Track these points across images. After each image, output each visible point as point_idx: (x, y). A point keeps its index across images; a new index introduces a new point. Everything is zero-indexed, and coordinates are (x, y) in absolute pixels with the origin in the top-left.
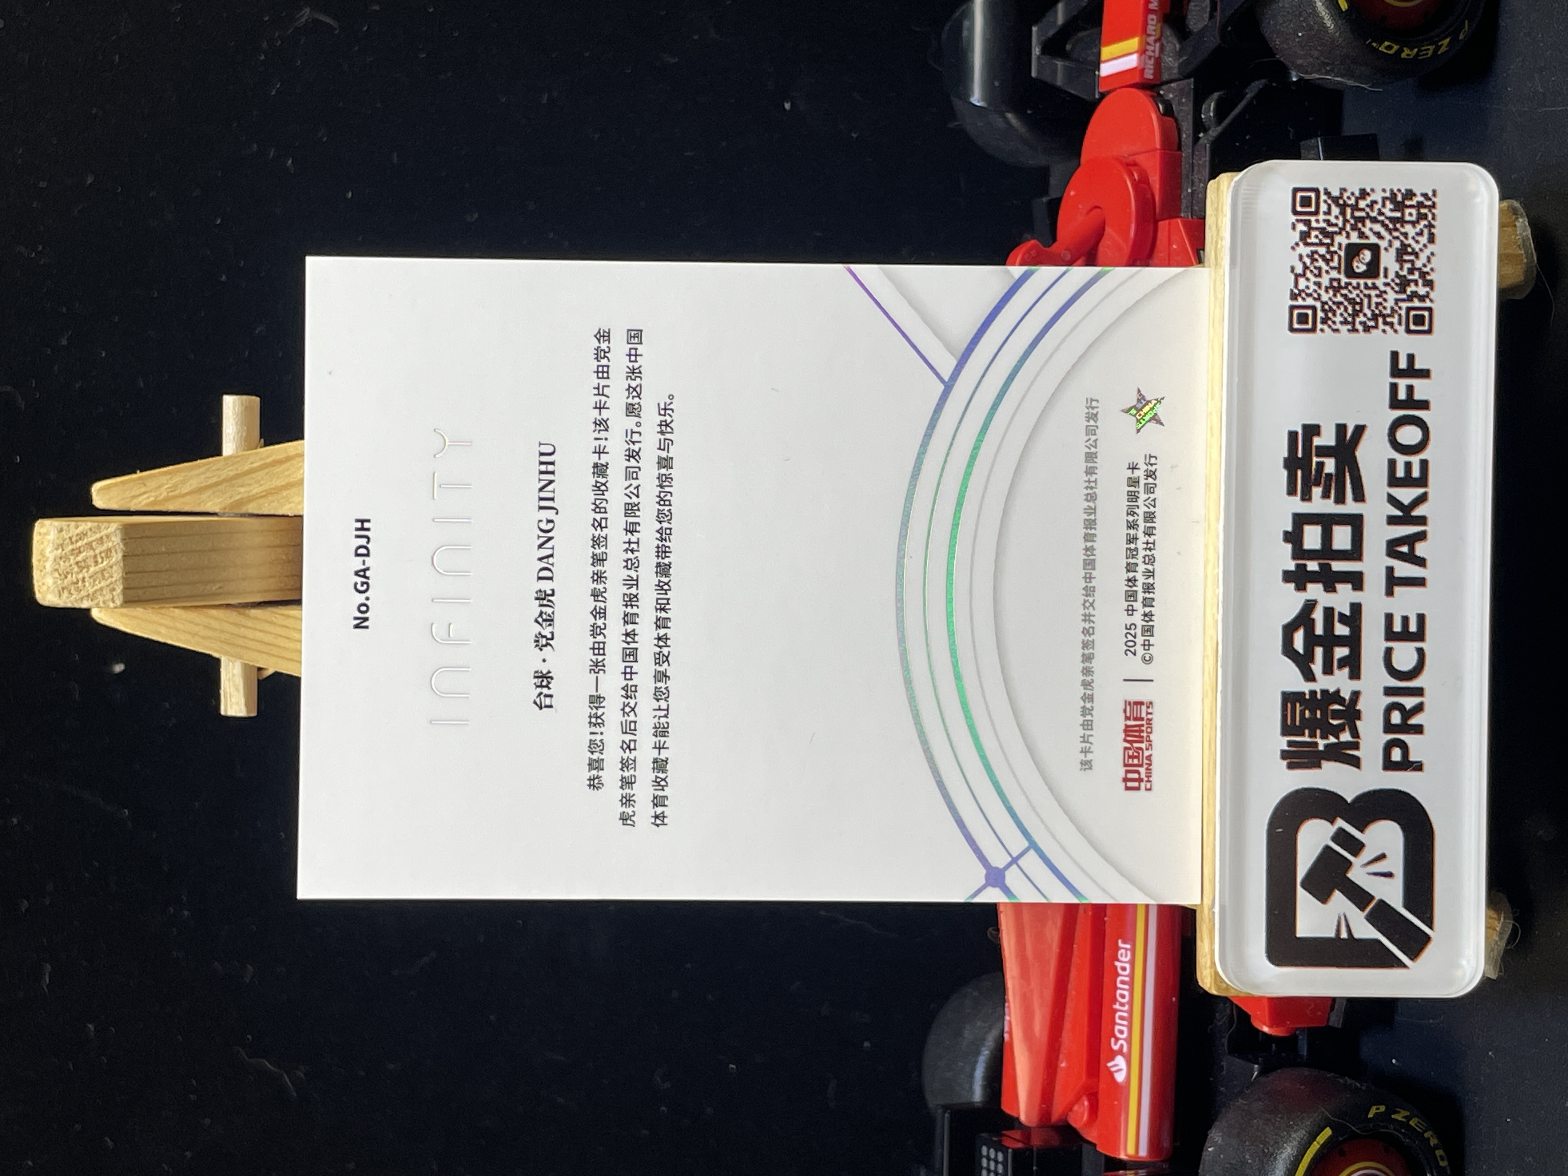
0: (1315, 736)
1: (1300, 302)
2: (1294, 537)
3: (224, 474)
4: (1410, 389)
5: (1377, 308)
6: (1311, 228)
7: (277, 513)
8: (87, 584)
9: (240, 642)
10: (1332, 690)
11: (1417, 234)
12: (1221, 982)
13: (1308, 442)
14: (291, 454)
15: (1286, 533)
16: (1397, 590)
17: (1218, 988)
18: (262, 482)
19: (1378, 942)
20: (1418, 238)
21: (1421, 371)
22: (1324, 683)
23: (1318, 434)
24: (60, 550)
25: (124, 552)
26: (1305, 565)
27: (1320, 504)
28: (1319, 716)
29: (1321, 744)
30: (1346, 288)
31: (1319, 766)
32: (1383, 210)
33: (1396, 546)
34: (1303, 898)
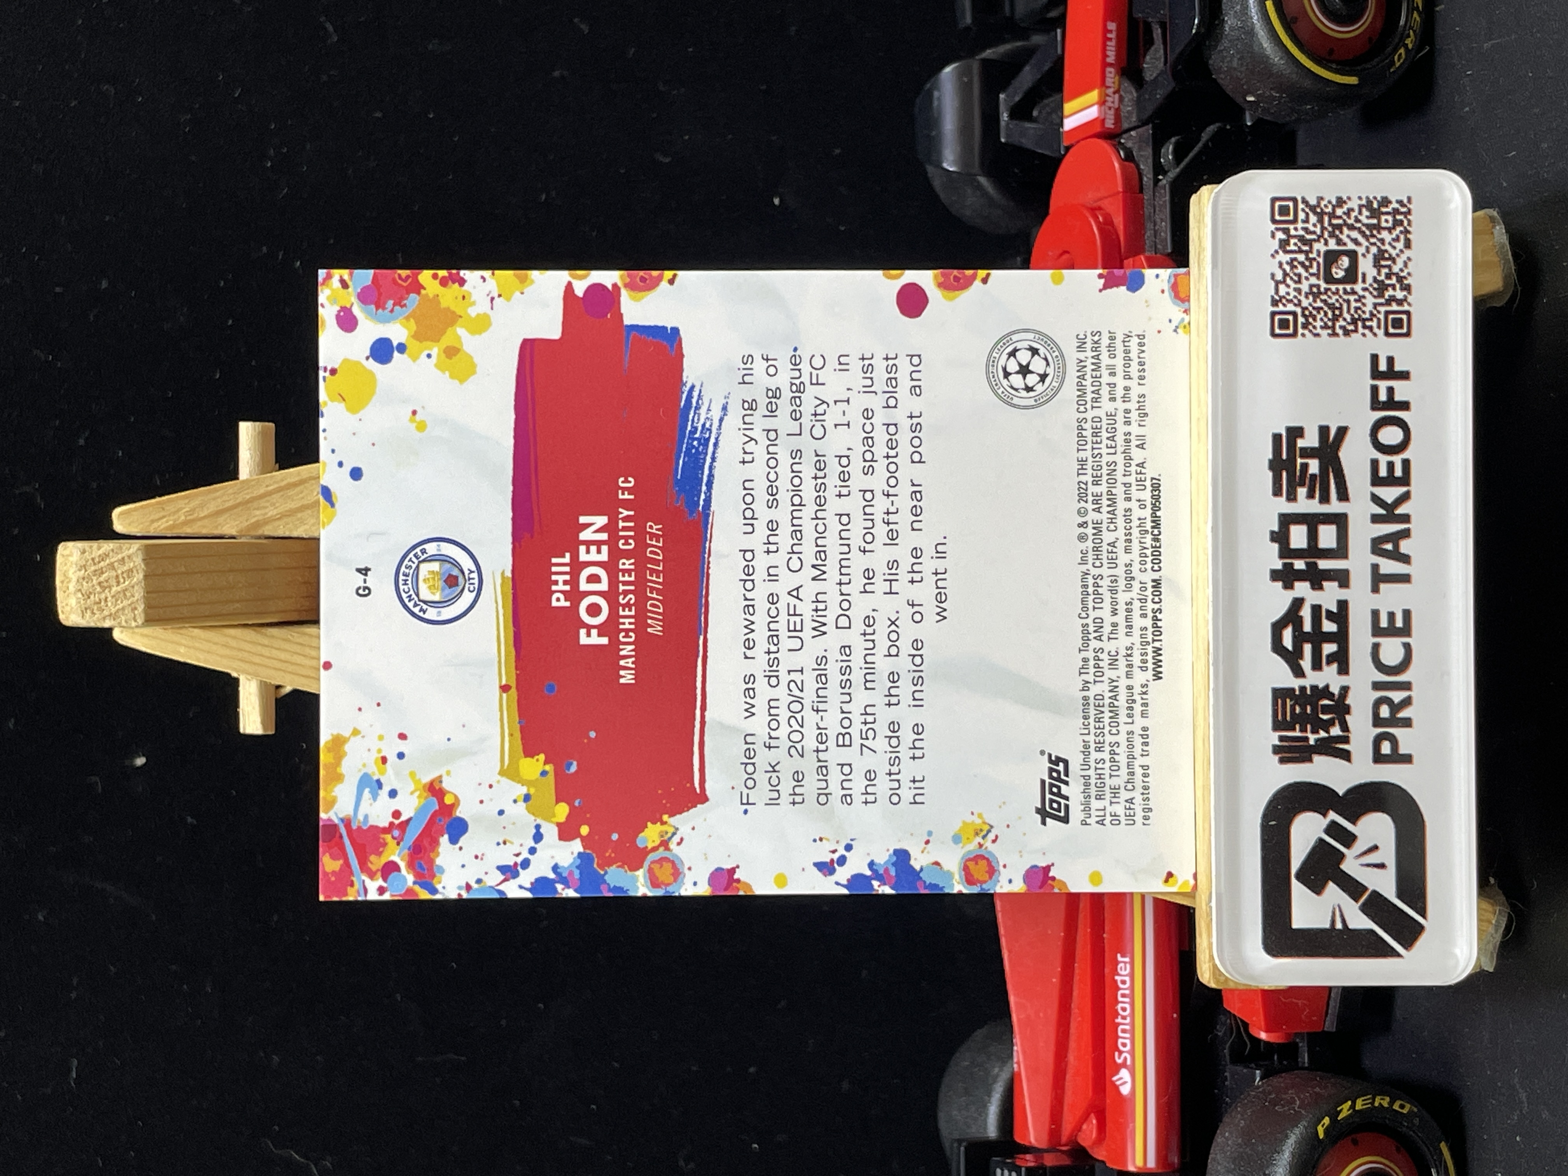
0: (1306, 731)
1: (1281, 308)
2: (1281, 537)
3: (240, 498)
4: (1391, 390)
5: (1356, 312)
6: (1290, 236)
7: (292, 535)
8: (109, 604)
9: (257, 660)
10: (1321, 686)
11: (1393, 240)
12: (1220, 976)
13: (1292, 445)
14: (304, 477)
15: (1272, 532)
16: (1382, 586)
17: (1217, 981)
18: (277, 505)
19: (1372, 932)
20: (1394, 244)
21: (1402, 372)
22: (1313, 679)
23: (1302, 436)
24: (83, 571)
25: (145, 572)
26: (1292, 564)
27: (1305, 504)
28: (1309, 711)
29: (1312, 739)
31: (1310, 760)
32: (1360, 217)
33: (1382, 543)
34: (1298, 889)
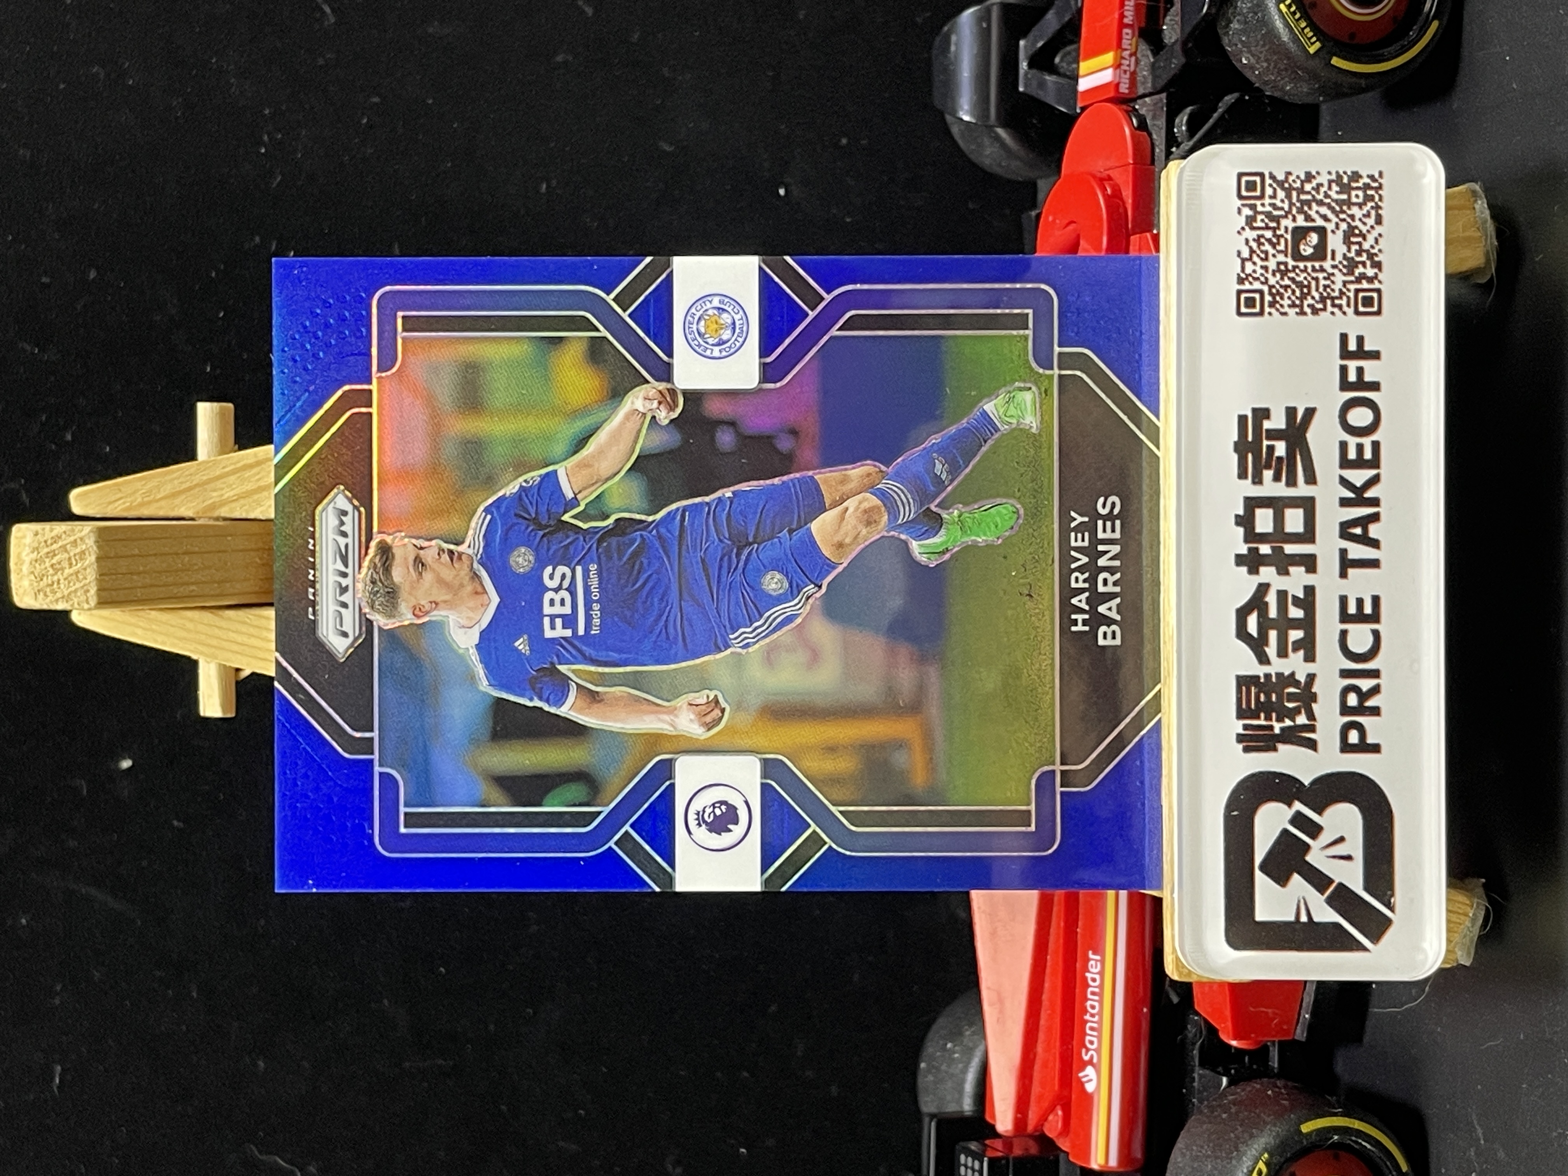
0: (1271, 720)
1: (1247, 286)
2: (1246, 521)
3: (197, 479)
4: (1360, 371)
5: (1325, 290)
6: (1257, 213)
7: (249, 517)
8: (62, 586)
9: (214, 642)
10: (1286, 673)
11: (1364, 216)
13: (1258, 427)
14: (260, 458)
15: (1237, 516)
16: (1351, 571)
17: (1180, 974)
18: (234, 486)
19: (1338, 925)
20: (1364, 220)
21: (1371, 352)
22: (1278, 666)
23: (1268, 417)
24: (36, 553)
25: (98, 554)
26: (1257, 549)
27: (1271, 488)
28: (1274, 698)
29: (1277, 727)
30: (1294, 271)
31: (1275, 749)
32: (1329, 193)
33: (1349, 528)
34: (1261, 879)
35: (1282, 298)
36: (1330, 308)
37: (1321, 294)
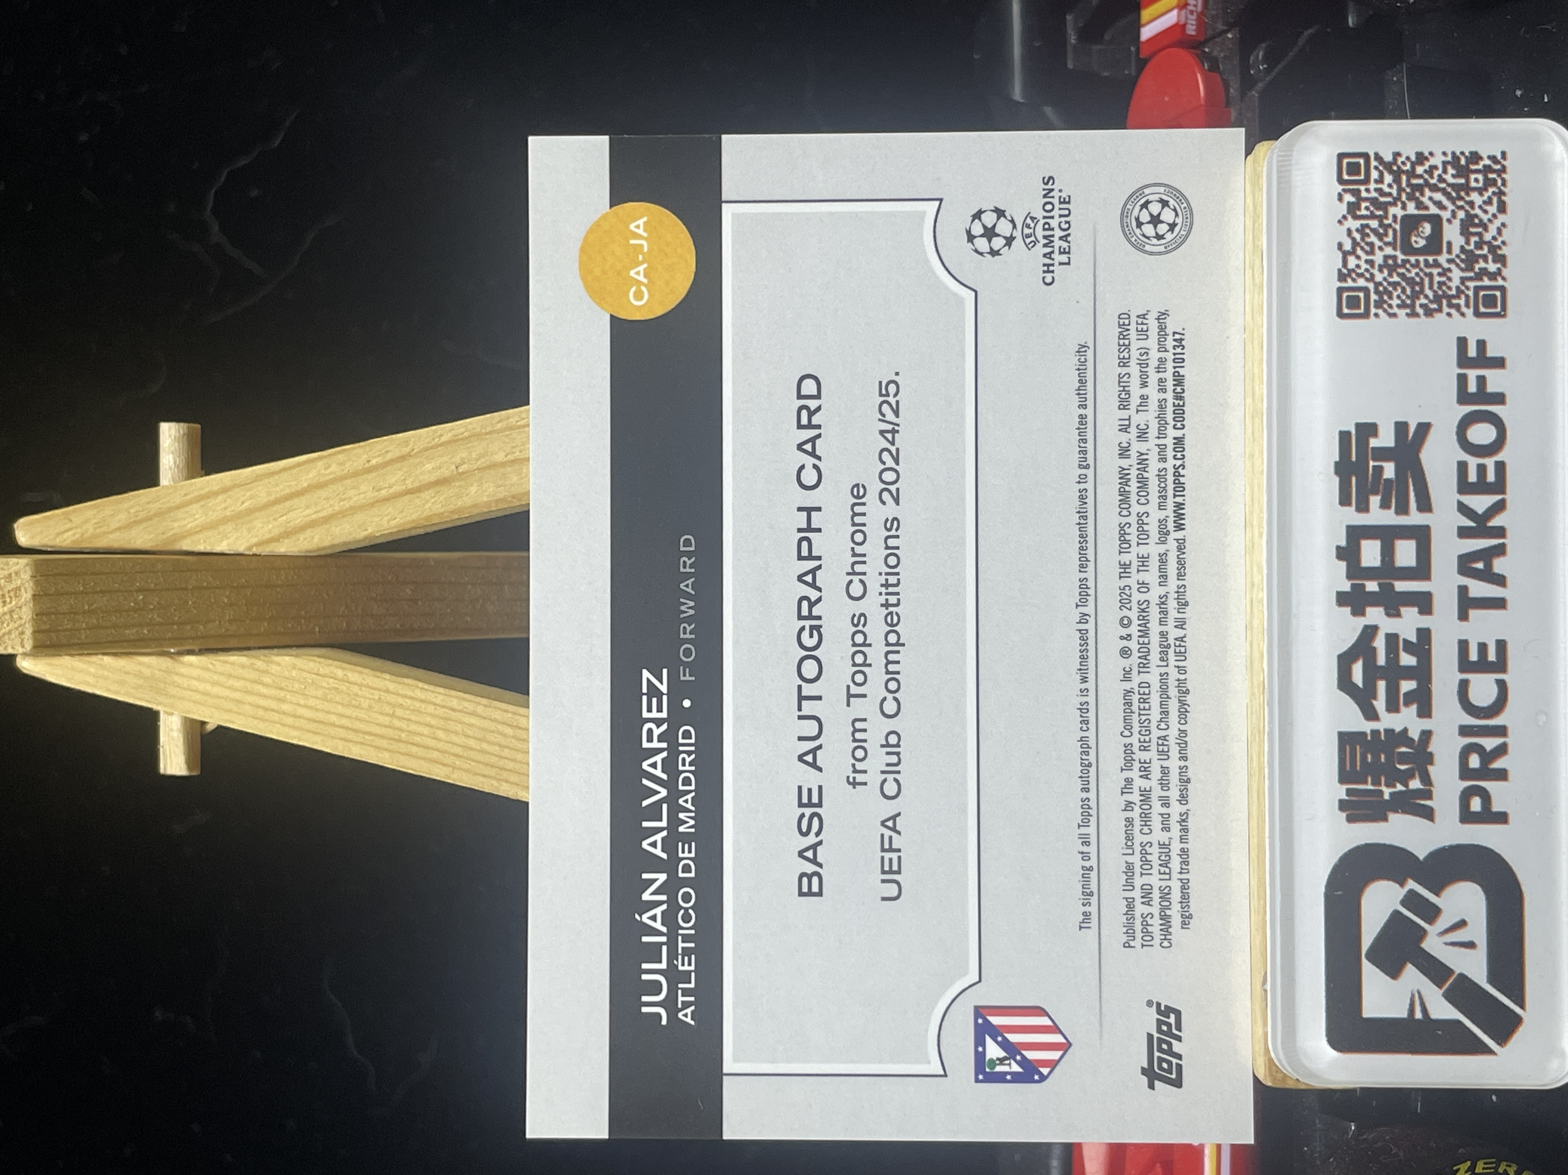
0: (1380, 785)
1: (1350, 283)
2: (1349, 554)
3: (157, 507)
4: (1482, 380)
5: (1440, 288)
6: (1360, 199)
10: (1398, 729)
11: (1484, 202)
12: (1277, 1072)
13: (1363, 443)
15: (1340, 549)
16: (1473, 613)
17: (1274, 1079)
19: (1459, 1022)
20: (1486, 207)
21: (1494, 359)
22: (1388, 721)
23: (1375, 434)
25: (35, 591)
26: (1364, 586)
27: (1378, 515)
28: (1383, 760)
29: (1387, 792)
30: (1403, 266)
31: (1385, 819)
32: (1444, 176)
33: (1471, 561)
34: (1369, 970)
35: (1391, 298)
36: (1446, 309)
37: (1435, 292)
